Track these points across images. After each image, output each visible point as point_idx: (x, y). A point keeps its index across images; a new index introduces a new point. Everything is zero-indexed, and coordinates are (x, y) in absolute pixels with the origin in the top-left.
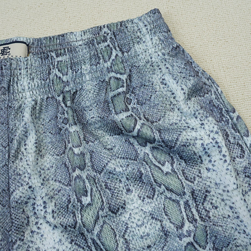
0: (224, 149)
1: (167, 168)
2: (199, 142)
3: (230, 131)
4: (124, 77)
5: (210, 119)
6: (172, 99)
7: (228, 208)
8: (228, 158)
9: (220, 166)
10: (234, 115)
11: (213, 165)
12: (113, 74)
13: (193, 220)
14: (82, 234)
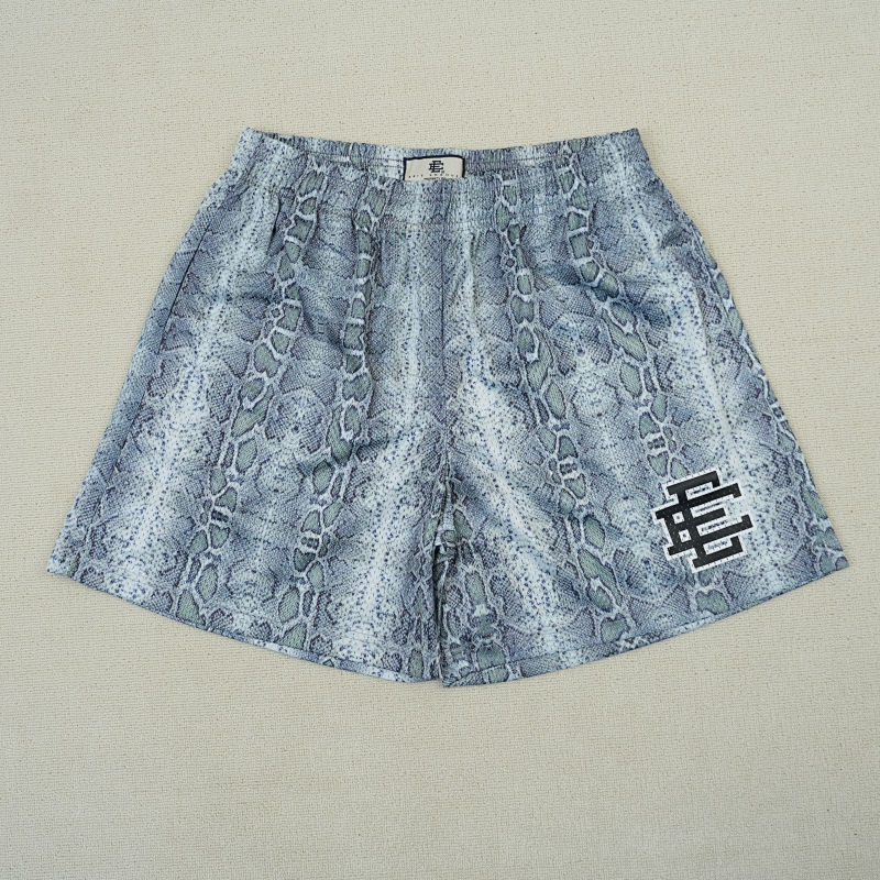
0: (697, 310)
1: (628, 328)
2: (669, 299)
3: (708, 290)
4: (587, 214)
5: (686, 273)
6: (643, 247)
7: (693, 377)
8: (700, 320)
9: (691, 329)
10: (716, 272)
11: (683, 329)
12: (573, 209)
13: (652, 390)
14: (525, 394)
